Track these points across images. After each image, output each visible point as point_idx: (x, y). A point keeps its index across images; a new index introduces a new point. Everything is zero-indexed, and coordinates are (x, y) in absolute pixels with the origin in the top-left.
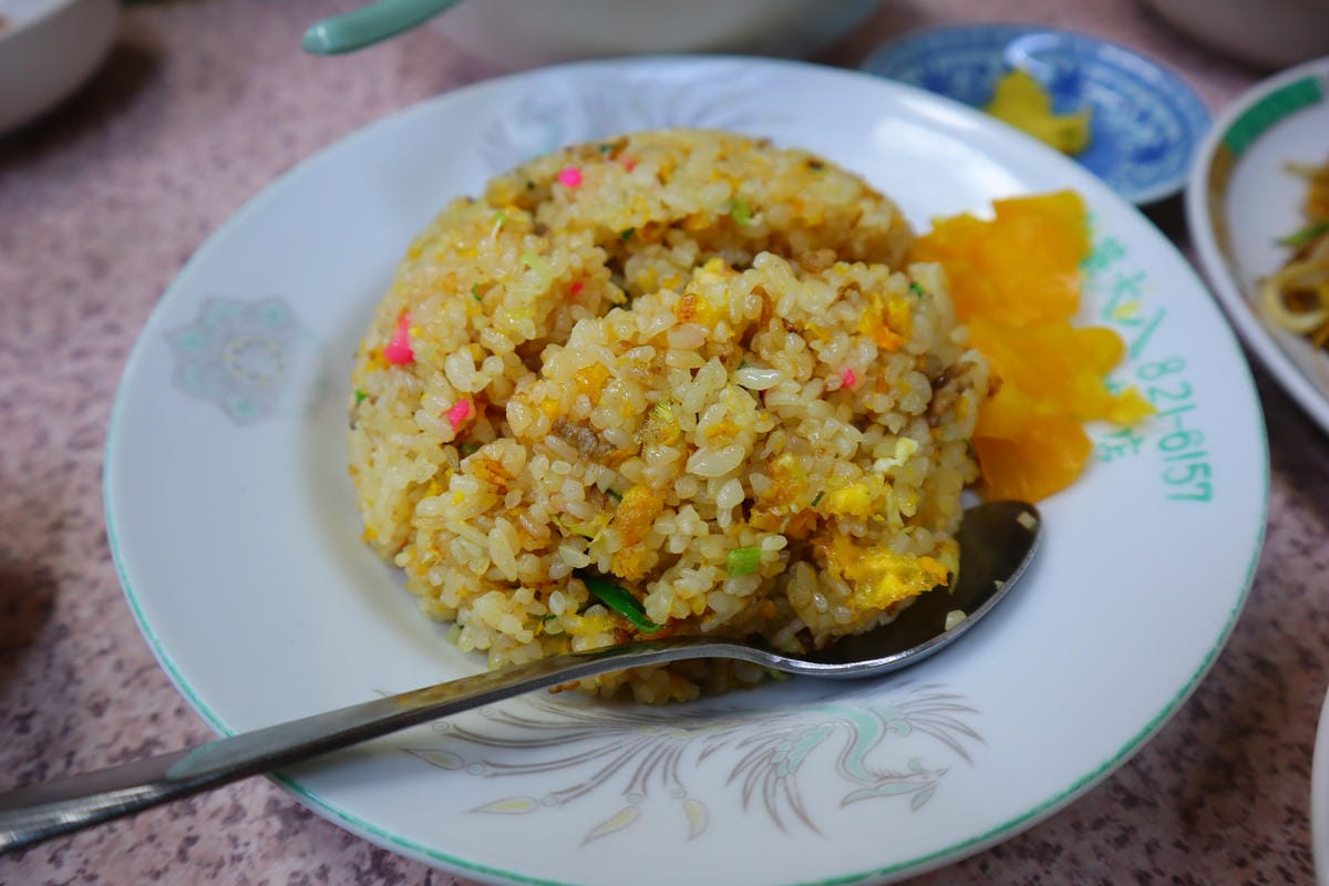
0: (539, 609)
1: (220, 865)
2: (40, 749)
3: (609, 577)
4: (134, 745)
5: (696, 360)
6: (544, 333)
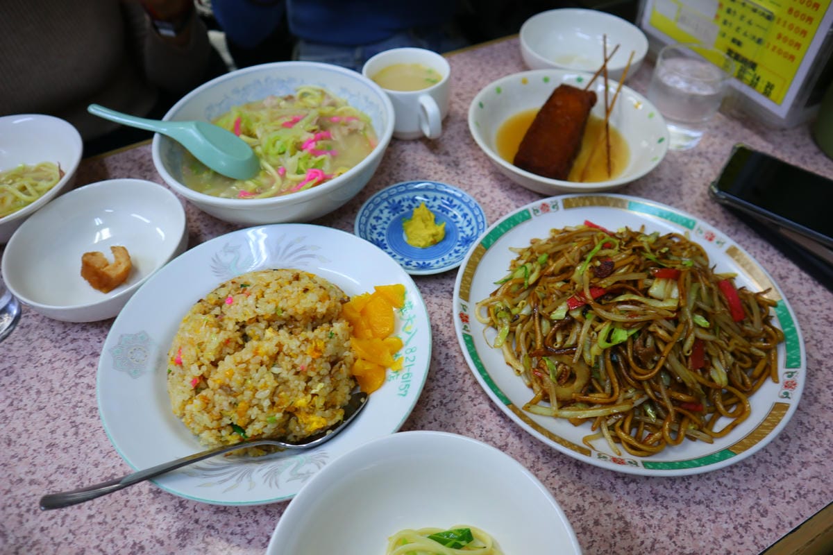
0: (219, 434)
1: (136, 507)
2: (80, 478)
3: (236, 425)
4: (109, 476)
5: (258, 366)
6: (218, 357)
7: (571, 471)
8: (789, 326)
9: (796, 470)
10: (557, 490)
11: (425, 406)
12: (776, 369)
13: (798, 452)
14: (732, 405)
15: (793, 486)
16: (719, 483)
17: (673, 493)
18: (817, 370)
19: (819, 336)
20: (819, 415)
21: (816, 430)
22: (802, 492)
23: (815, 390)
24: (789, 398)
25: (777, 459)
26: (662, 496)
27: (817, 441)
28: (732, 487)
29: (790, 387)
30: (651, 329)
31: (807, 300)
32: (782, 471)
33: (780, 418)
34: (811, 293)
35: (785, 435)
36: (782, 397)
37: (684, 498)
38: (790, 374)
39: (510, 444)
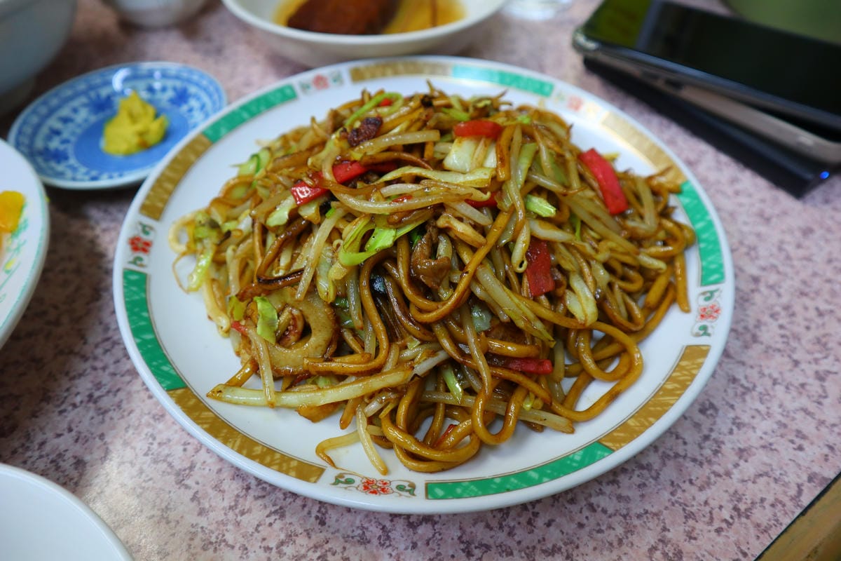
7: (306, 509)
8: (702, 219)
9: (730, 466)
10: (274, 550)
11: (59, 406)
12: (686, 289)
13: (731, 432)
14: (611, 358)
15: (726, 497)
16: (592, 508)
17: (502, 536)
18: (753, 291)
19: (751, 240)
20: (762, 364)
21: (759, 389)
22: (742, 507)
23: (751, 323)
24: (709, 335)
25: (696, 447)
26: (481, 545)
27: (762, 408)
28: (616, 513)
29: (710, 316)
30: (441, 223)
31: (730, 191)
32: (706, 470)
33: (694, 372)
34: (734, 181)
35: (707, 403)
36: (697, 335)
37: (524, 544)
38: (708, 295)
39: (198, 466)
